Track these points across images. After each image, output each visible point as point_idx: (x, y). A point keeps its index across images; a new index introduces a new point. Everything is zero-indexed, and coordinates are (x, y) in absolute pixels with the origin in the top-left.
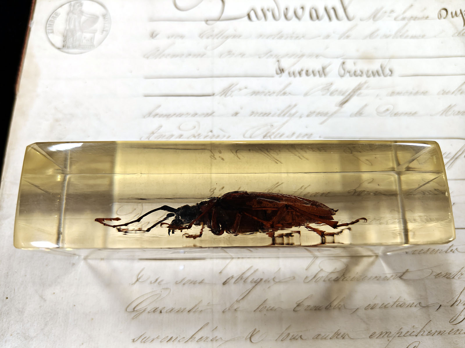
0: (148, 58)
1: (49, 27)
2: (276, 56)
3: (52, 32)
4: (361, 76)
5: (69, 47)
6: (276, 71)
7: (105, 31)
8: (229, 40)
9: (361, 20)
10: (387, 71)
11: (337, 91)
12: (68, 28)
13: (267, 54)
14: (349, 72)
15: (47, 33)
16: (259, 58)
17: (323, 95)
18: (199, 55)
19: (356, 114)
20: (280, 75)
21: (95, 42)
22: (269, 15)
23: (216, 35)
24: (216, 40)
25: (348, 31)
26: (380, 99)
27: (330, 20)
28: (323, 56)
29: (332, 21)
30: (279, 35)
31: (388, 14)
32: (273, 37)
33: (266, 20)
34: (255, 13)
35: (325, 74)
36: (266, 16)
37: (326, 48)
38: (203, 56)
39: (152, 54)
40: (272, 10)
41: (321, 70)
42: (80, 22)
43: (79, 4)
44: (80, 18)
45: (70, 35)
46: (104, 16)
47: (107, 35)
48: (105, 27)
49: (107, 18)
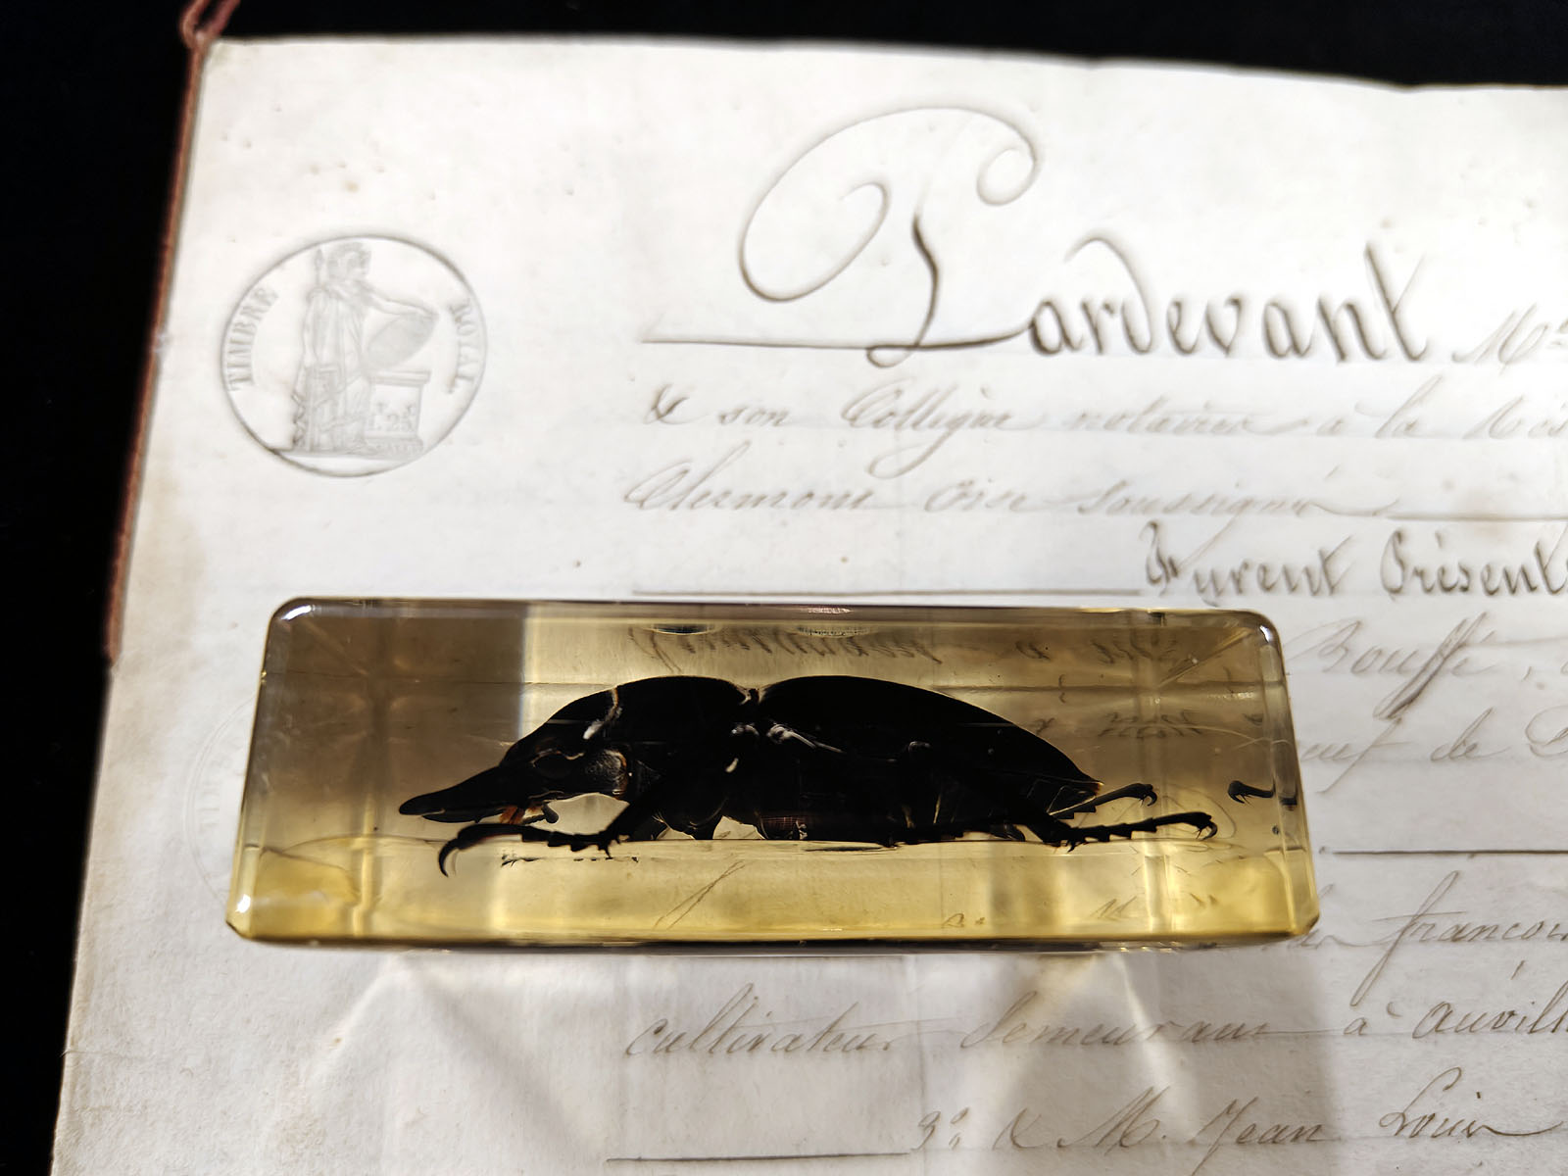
0: (641, 503)
1: (231, 352)
2: (1147, 506)
3: (247, 379)
4: (1465, 589)
5: (319, 445)
6: (1148, 569)
7: (463, 377)
8: (962, 435)
9: (1455, 358)
10: (1559, 574)
11: (1380, 653)
12: (309, 360)
13: (1108, 494)
14: (1420, 574)
15: (224, 382)
16: (1081, 510)
17: (1326, 671)
18: (847, 496)
19: (1454, 749)
20: (1163, 585)
21: (426, 429)
22: (1112, 326)
23: (911, 412)
24: (908, 434)
25: (1408, 402)
26: (1541, 686)
27: (1342, 355)
28: (1322, 507)
29: (1348, 358)
30: (1154, 417)
31: (1552, 336)
32: (1129, 421)
33: (1100, 348)
34: (1059, 319)
35: (1329, 583)
36: (1101, 332)
37: (1330, 474)
38: (859, 501)
39: (657, 488)
40: (1123, 309)
41: (1316, 564)
42: (357, 335)
43: (352, 255)
44: (361, 315)
45: (320, 389)
46: (458, 314)
47: (472, 398)
48: (462, 359)
49: (468, 322)
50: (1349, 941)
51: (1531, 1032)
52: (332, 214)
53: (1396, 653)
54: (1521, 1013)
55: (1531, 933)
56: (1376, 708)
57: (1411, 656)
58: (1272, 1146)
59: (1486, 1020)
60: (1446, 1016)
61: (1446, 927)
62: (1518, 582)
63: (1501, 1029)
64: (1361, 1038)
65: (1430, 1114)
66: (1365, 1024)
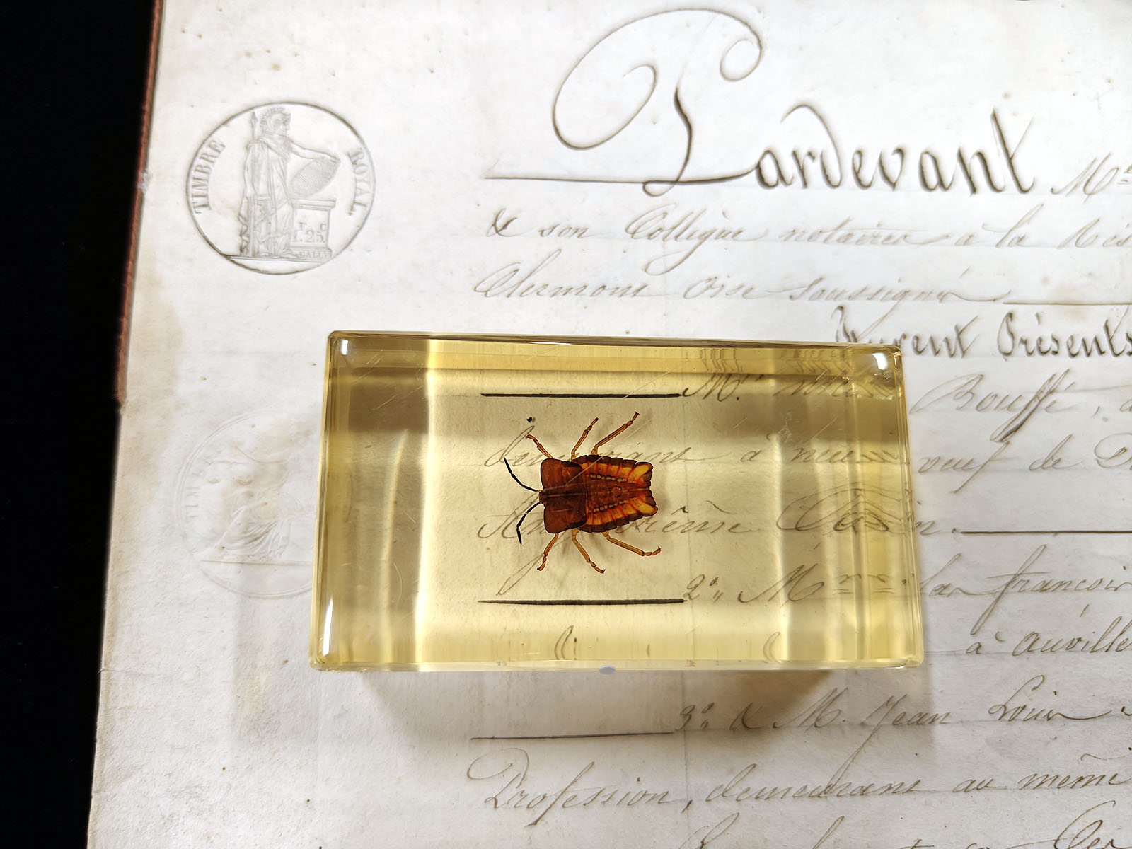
2: (836, 295)
3: (206, 206)
4: (1055, 353)
5: (258, 252)
6: (837, 337)
7: (359, 204)
8: (709, 245)
9: (1052, 189)
10: (1121, 342)
11: (996, 396)
12: (249, 192)
13: (812, 285)
14: (1025, 342)
15: (190, 207)
16: (791, 297)
17: (959, 409)
18: (630, 288)
19: (1046, 462)
22: (813, 168)
23: (673, 228)
24: (671, 243)
25: (1018, 223)
26: (1105, 419)
27: (974, 190)
28: (956, 295)
29: (977, 191)
30: (841, 233)
31: (1121, 175)
32: (825, 236)
33: (805, 184)
34: (777, 163)
35: (962, 348)
36: (806, 172)
37: (964, 273)
38: (639, 290)
39: (498, 281)
40: (822, 156)
41: (953, 335)
42: (284, 173)
43: (277, 116)
44: (285, 160)
45: (258, 213)
46: (355, 158)
47: (366, 218)
48: (358, 191)
49: (363, 165)
50: (971, 591)
51: (1092, 652)
52: (263, 88)
53: (1007, 396)
54: (1085, 639)
55: (1092, 587)
56: (993, 434)
57: (1016, 400)
58: (917, 726)
59: (1062, 644)
60: (1035, 641)
61: (1037, 582)
62: (1092, 348)
63: (1072, 649)
64: (977, 655)
65: (1022, 706)
66: (980, 646)
